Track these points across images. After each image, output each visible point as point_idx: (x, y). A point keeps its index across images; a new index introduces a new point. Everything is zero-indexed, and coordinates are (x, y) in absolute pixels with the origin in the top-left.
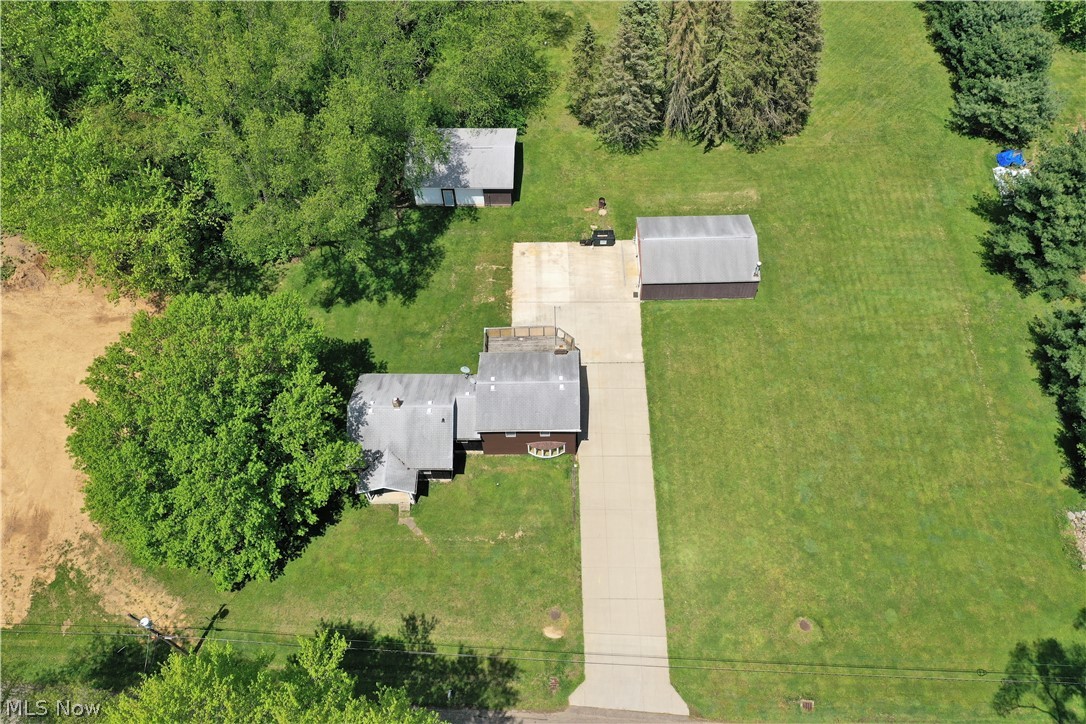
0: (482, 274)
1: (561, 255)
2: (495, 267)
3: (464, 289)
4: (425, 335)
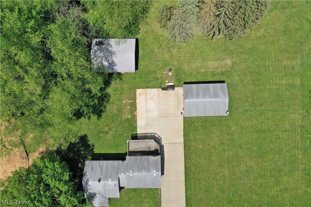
0: (125, 105)
1: (154, 95)
2: (130, 101)
3: (119, 112)
4: (107, 133)
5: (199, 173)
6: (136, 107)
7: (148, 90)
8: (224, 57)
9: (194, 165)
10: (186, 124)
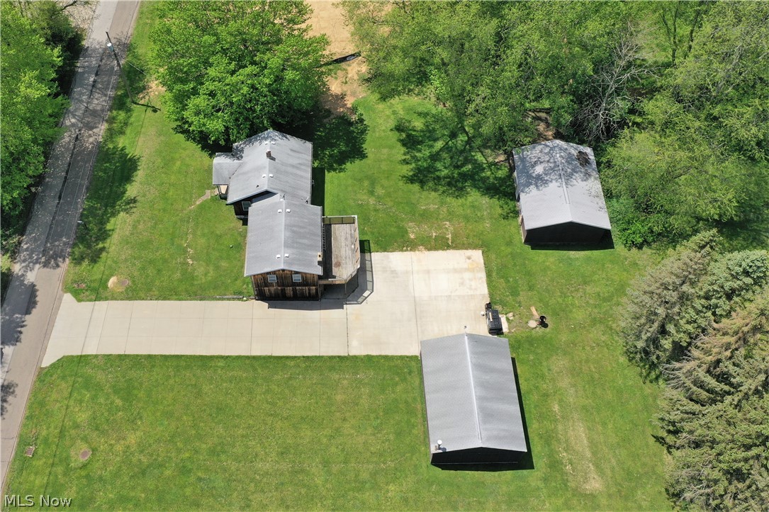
0: (440, 227)
2: (450, 236)
3: (422, 215)
4: (372, 193)
5: (268, 391)
6: (436, 249)
7: (483, 275)
8: (609, 472)
9: (290, 378)
10: (399, 361)
